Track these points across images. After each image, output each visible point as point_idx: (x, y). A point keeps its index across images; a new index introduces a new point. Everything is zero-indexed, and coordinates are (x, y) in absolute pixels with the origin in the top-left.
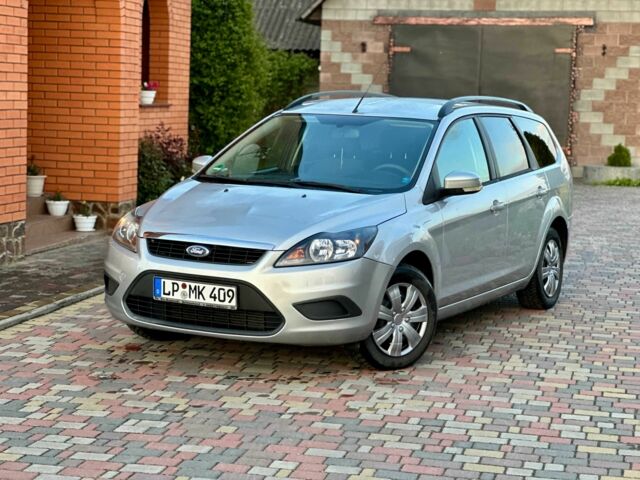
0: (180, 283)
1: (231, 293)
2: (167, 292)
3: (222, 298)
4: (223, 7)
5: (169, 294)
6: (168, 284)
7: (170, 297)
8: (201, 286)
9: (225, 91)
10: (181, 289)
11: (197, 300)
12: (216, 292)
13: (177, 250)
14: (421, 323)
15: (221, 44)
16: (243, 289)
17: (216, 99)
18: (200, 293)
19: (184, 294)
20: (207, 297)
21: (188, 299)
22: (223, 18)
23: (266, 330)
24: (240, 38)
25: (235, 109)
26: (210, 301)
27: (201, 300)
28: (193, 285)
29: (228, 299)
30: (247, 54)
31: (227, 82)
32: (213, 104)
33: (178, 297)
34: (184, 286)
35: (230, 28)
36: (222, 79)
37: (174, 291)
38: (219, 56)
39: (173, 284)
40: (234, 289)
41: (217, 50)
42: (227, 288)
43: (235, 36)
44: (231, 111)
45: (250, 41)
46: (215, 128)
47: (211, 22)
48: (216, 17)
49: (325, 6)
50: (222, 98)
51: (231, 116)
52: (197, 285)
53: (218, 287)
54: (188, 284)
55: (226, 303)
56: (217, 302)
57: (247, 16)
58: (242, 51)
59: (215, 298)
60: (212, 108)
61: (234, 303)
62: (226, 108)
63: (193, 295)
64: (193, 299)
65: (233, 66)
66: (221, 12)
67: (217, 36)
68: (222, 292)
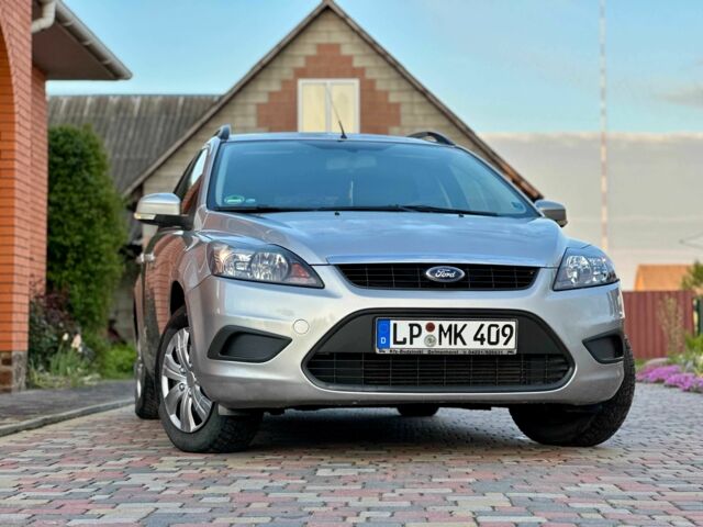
0: (423, 324)
1: (507, 331)
2: (399, 339)
3: (493, 339)
5: (404, 342)
6: (403, 328)
7: (407, 346)
8: (460, 324)
10: (425, 333)
11: (453, 346)
12: (484, 331)
13: (409, 276)
16: (528, 323)
18: (458, 335)
19: (430, 340)
20: (471, 338)
21: (437, 346)
26: (476, 345)
27: (460, 345)
28: (446, 324)
29: (503, 339)
33: (420, 344)
34: (430, 328)
37: (412, 336)
39: (411, 326)
40: (513, 324)
41: (70, 203)
42: (501, 324)
43: (90, 189)
44: (87, 276)
45: (108, 195)
46: (71, 296)
47: (62, 172)
48: (68, 166)
49: (146, 185)
51: (87, 282)
52: (453, 323)
53: (487, 324)
54: (437, 323)
55: (500, 346)
56: (486, 346)
57: (101, 167)
59: (482, 340)
61: (512, 344)
63: (445, 340)
64: (445, 345)
68: (494, 330)
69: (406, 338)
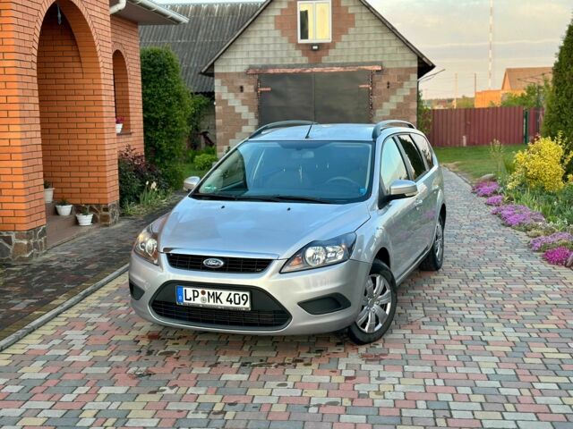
0: (200, 290)
1: (245, 297)
2: (188, 298)
3: (237, 301)
4: (160, 66)
5: (190, 299)
6: (189, 291)
7: (192, 302)
8: (219, 292)
9: (166, 122)
10: (201, 295)
11: (216, 304)
12: (232, 297)
13: (195, 263)
14: (386, 305)
15: (161, 90)
16: (255, 292)
17: (160, 127)
18: (218, 298)
19: (203, 299)
20: (224, 300)
21: (207, 303)
22: (160, 74)
23: (276, 325)
24: (173, 86)
25: (173, 133)
26: (228, 304)
27: (219, 303)
28: (211, 291)
29: (242, 302)
30: (178, 96)
31: (167, 116)
32: (158, 131)
33: (198, 301)
34: (203, 293)
35: (166, 80)
36: (163, 113)
37: (194, 297)
38: (160, 98)
39: (194, 291)
40: (248, 294)
41: (159, 94)
42: (241, 293)
43: (169, 85)
44: (170, 134)
45: (179, 88)
46: (160, 146)
47: (153, 76)
48: (156, 73)
49: (215, 64)
50: (164, 126)
51: (170, 137)
52: (215, 291)
53: (233, 293)
54: (206, 291)
55: (241, 305)
56: (233, 305)
57: (176, 71)
58: (175, 95)
59: (231, 301)
60: (158, 133)
61: (248, 305)
62: (167, 132)
63: (211, 300)
64: (211, 303)
65: (170, 105)
66: (159, 69)
67: (158, 85)
68: (237, 296)
69: (191, 297)
